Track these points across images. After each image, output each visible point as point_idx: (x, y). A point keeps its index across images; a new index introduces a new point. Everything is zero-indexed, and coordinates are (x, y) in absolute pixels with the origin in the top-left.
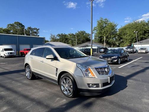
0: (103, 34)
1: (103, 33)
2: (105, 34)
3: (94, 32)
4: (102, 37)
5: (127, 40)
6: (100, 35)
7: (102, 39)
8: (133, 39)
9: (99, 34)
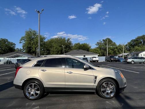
0: (32, 45)
1: (33, 43)
2: (34, 45)
3: (22, 42)
4: (31, 47)
5: (54, 52)
6: (29, 46)
7: (31, 49)
8: (59, 51)
9: (28, 44)
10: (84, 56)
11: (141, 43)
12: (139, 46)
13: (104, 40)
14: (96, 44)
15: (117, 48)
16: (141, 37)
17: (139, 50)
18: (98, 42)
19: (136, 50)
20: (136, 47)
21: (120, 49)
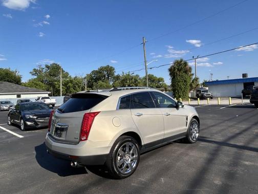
10: (19, 96)
11: (105, 76)
12: (103, 81)
13: (47, 67)
14: (31, 73)
15: (71, 81)
16: (105, 68)
17: (104, 87)
18: (35, 70)
19: (101, 86)
20: (100, 82)
21: (77, 84)
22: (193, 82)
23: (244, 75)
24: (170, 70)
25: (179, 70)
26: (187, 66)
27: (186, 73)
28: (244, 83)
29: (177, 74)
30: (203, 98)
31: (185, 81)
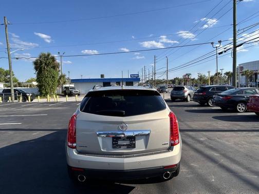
22: (60, 78)
23: (102, 76)
24: (35, 63)
25: (47, 65)
26: (55, 62)
27: (54, 69)
28: (103, 83)
29: (44, 68)
30: (71, 95)
31: (53, 77)
